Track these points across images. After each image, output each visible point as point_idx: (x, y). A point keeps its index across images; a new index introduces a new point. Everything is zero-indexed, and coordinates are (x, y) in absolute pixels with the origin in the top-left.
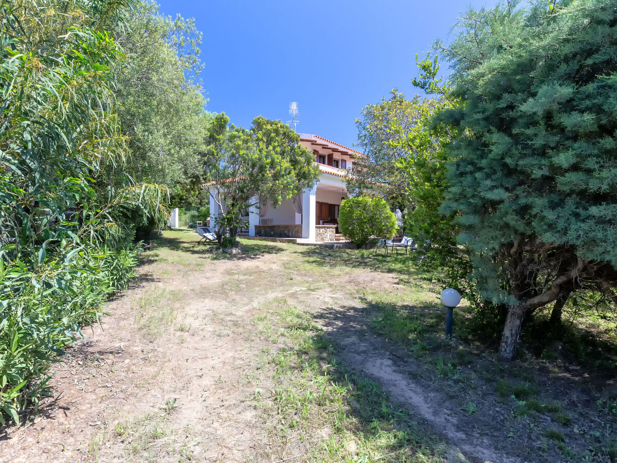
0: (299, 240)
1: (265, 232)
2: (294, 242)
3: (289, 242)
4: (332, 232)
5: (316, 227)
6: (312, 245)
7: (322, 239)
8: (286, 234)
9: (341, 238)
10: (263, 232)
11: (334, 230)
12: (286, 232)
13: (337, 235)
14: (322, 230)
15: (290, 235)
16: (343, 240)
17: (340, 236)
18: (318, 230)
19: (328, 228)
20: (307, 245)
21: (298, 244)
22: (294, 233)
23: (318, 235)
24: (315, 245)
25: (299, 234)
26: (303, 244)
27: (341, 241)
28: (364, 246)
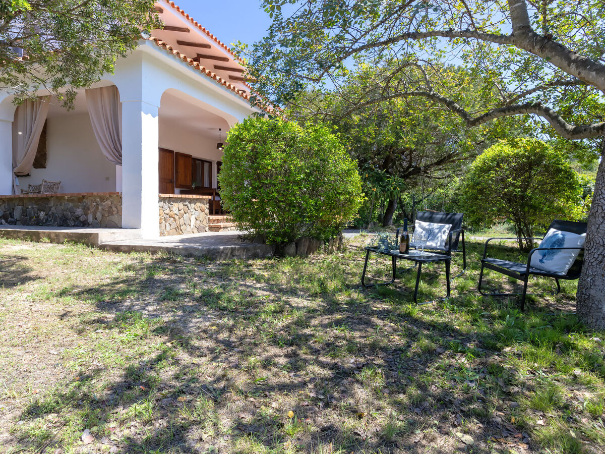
0: (106, 236)
1: (24, 213)
2: (90, 242)
3: (77, 240)
4: (202, 211)
5: (161, 200)
6: (145, 249)
7: (178, 229)
8: (78, 218)
9: (222, 224)
10: (17, 214)
11: (206, 207)
12: (79, 211)
13: (212, 217)
14: (176, 206)
15: (90, 219)
16: (230, 229)
17: (218, 221)
18: (166, 206)
19: (191, 201)
20: (129, 249)
21: (103, 248)
22: (99, 215)
23: (164, 218)
24: (153, 250)
25: (115, 218)
26: (116, 249)
27: (222, 233)
28: (292, 248)
